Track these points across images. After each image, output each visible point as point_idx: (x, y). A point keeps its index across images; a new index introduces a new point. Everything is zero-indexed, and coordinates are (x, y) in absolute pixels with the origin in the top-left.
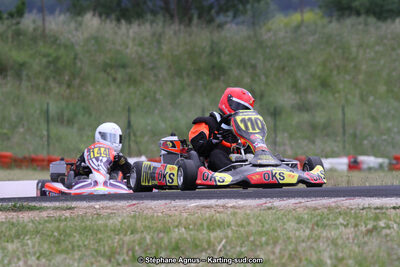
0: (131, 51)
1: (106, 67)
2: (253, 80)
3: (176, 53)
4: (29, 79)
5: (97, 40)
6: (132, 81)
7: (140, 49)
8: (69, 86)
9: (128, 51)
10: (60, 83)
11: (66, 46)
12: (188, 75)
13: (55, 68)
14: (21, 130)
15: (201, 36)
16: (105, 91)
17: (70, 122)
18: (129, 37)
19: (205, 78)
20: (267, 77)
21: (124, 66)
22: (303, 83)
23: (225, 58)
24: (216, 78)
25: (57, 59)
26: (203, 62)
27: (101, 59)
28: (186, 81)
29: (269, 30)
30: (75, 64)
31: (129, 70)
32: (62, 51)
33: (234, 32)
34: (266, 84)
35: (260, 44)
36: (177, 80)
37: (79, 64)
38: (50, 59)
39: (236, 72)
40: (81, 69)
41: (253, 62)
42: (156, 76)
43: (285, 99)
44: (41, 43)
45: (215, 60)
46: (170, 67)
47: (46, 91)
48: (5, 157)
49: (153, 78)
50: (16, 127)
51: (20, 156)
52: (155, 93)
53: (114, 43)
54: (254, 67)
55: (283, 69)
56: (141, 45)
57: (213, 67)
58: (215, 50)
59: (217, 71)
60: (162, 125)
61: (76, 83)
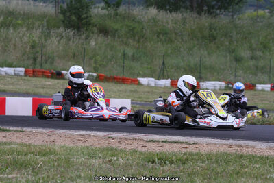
0: (170, 26)
1: (159, 34)
2: (230, 43)
3: (193, 28)
4: (119, 37)
5: (154, 20)
6: (170, 41)
7: (175, 26)
8: (138, 42)
10: (134, 40)
11: (139, 22)
12: (198, 40)
13: (132, 32)
14: (112, 63)
15: (206, 20)
17: (137, 60)
18: (170, 19)
19: (206, 41)
20: (237, 42)
22: (254, 46)
25: (134, 28)
26: (206, 33)
27: (155, 29)
28: (196, 42)
30: (142, 31)
31: (169, 36)
32: (136, 25)
33: (223, 19)
34: (236, 45)
35: (236, 26)
36: (192, 41)
37: (144, 31)
38: (131, 28)
40: (145, 34)
41: (231, 34)
42: (183, 40)
43: (245, 54)
44: (127, 20)
46: (189, 35)
47: (127, 44)
48: (102, 76)
49: (180, 40)
50: (110, 60)
51: (109, 76)
52: (180, 47)
53: (162, 22)
54: (231, 37)
55: (246, 38)
56: (175, 23)
57: (210, 36)
58: (212, 27)
59: (213, 38)
60: (182, 64)
61: (142, 40)
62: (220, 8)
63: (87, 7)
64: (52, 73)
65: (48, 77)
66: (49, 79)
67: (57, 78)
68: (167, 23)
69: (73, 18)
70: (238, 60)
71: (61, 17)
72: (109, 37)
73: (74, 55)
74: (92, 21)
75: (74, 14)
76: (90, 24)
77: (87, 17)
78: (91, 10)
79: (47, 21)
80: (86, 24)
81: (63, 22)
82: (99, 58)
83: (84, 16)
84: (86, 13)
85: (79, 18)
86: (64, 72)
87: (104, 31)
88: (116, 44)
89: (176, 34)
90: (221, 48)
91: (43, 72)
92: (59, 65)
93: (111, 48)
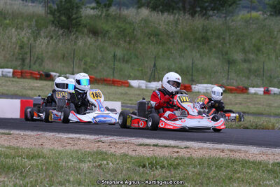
0: (162, 27)
1: (149, 35)
2: (223, 45)
3: (185, 30)
4: (110, 38)
5: (146, 21)
6: (162, 43)
7: (167, 27)
8: (130, 43)
9: (161, 27)
10: (125, 41)
11: (130, 23)
12: (190, 41)
13: (122, 33)
14: (103, 64)
15: (199, 22)
17: (127, 62)
18: (162, 20)
19: (199, 43)
20: (230, 44)
21: (158, 35)
22: (247, 48)
23: (209, 34)
24: (203, 44)
25: (125, 29)
26: (198, 35)
27: (147, 30)
28: (188, 44)
29: (233, 21)
30: (133, 32)
31: (160, 37)
32: (128, 26)
33: (216, 21)
34: (229, 48)
35: (229, 28)
36: (183, 43)
37: (135, 33)
38: (122, 29)
40: (136, 35)
41: (224, 36)
42: (174, 41)
43: (238, 56)
44: (118, 21)
45: (204, 34)
46: (181, 37)
47: (116, 45)
49: (172, 42)
50: (100, 62)
51: (99, 77)
52: (171, 49)
53: (154, 23)
54: (224, 39)
55: (239, 40)
56: (168, 25)
57: (202, 38)
58: (205, 30)
59: (205, 40)
60: (173, 66)
61: (133, 42)
62: (213, 9)
63: (78, 7)
64: (41, 75)
65: (37, 79)
66: (38, 81)
67: (45, 80)
68: (159, 24)
69: (63, 18)
70: (230, 62)
71: (50, 17)
72: (100, 38)
73: (64, 56)
74: (82, 22)
75: (64, 14)
76: (80, 25)
77: (77, 18)
78: (81, 10)
79: (36, 21)
80: (76, 25)
81: (53, 22)
82: (88, 60)
83: (74, 16)
84: (76, 13)
85: (69, 18)
86: (52, 73)
87: (95, 32)
88: (106, 45)
89: (168, 35)
90: (214, 50)
91: (31, 73)
92: (47, 66)
93: (102, 49)
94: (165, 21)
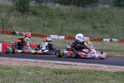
0: (65, 12)
1: (59, 15)
2: (92, 20)
3: (75, 13)
5: (58, 9)
6: (65, 19)
7: (67, 12)
8: (50, 19)
10: (48, 18)
11: (51, 10)
14: (38, 28)
15: (81, 9)
16: (58, 21)
17: (49, 27)
19: (81, 19)
20: (95, 19)
21: (63, 15)
22: (102, 21)
23: (86, 15)
24: (83, 19)
25: (48, 13)
26: (81, 15)
27: (58, 13)
28: (76, 19)
29: (96, 9)
30: (52, 14)
33: (89, 9)
34: (95, 21)
35: (94, 12)
36: (74, 19)
37: (53, 14)
39: (88, 18)
40: (53, 15)
41: (92, 16)
42: (70, 18)
43: (98, 25)
44: (45, 9)
45: (83, 15)
46: (73, 16)
47: (45, 20)
48: (33, 34)
49: (69, 18)
50: (37, 27)
52: (69, 21)
53: (61, 10)
54: (92, 17)
55: (99, 18)
57: (83, 17)
58: (84, 13)
59: (84, 18)
60: (70, 29)
61: (52, 18)
62: (87, 4)
64: (11, 32)
65: (9, 34)
66: (10, 35)
67: (13, 35)
68: (64, 10)
69: (21, 7)
70: (95, 28)
73: (21, 24)
75: (22, 6)
76: (28, 10)
77: (27, 7)
79: (9, 9)
81: (17, 9)
82: (32, 26)
83: (26, 7)
84: (27, 5)
85: (24, 7)
86: (16, 32)
87: (35, 14)
88: (40, 19)
89: (67, 15)
90: (88, 22)
91: (7, 32)
92: (14, 29)
93: (38, 21)
94: (66, 9)
